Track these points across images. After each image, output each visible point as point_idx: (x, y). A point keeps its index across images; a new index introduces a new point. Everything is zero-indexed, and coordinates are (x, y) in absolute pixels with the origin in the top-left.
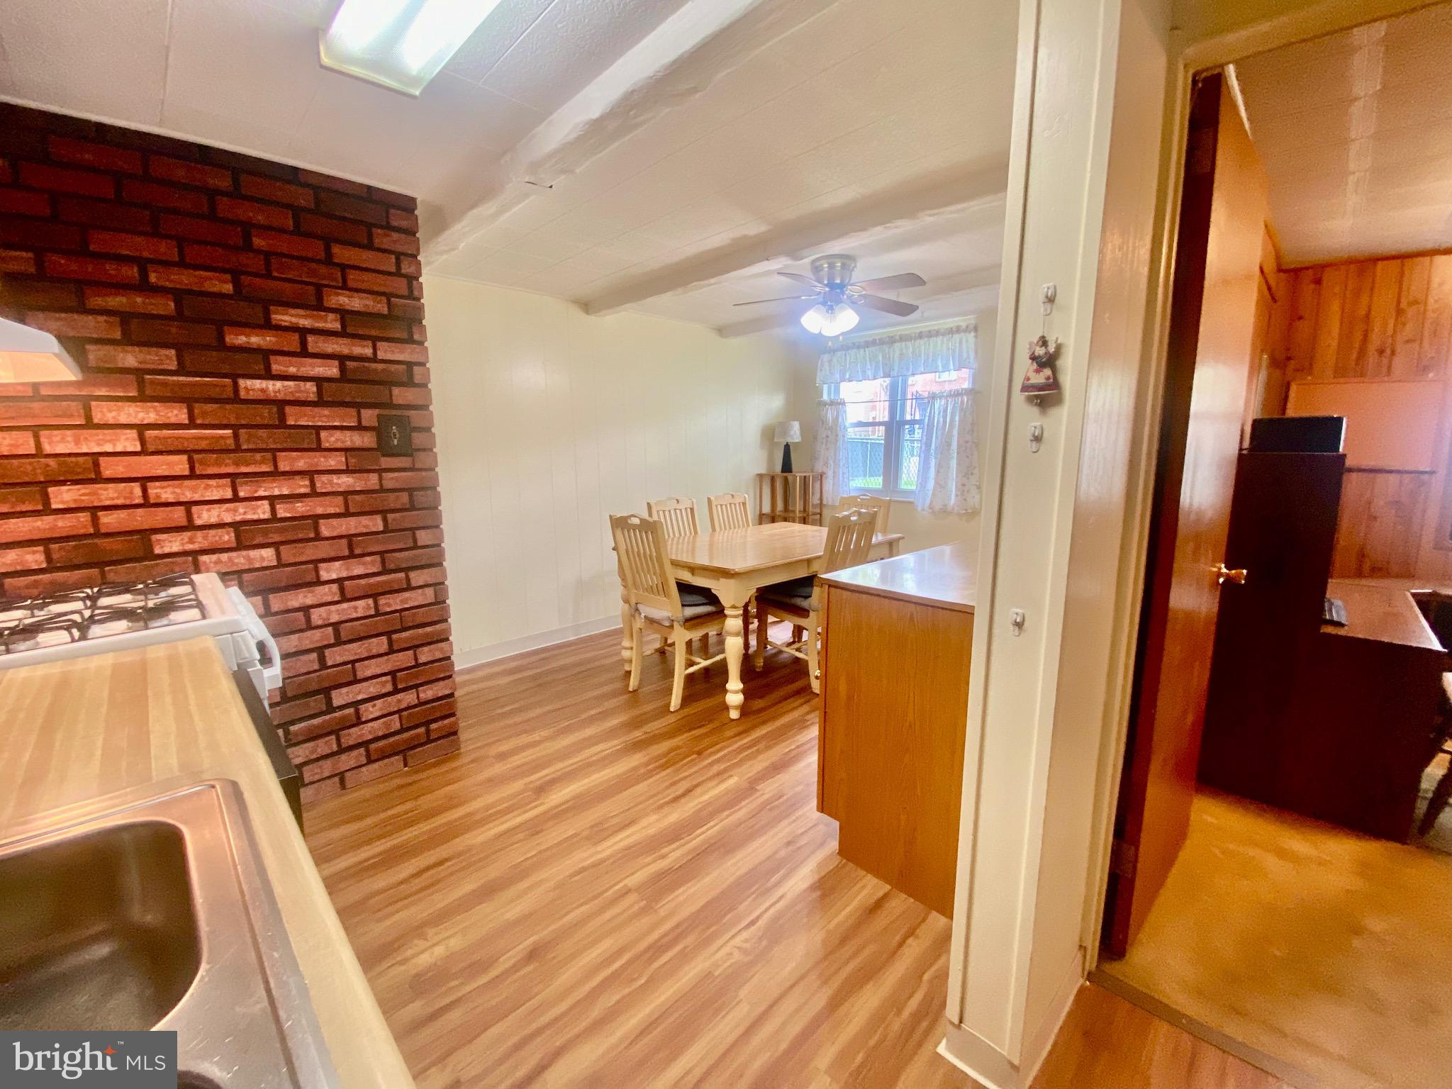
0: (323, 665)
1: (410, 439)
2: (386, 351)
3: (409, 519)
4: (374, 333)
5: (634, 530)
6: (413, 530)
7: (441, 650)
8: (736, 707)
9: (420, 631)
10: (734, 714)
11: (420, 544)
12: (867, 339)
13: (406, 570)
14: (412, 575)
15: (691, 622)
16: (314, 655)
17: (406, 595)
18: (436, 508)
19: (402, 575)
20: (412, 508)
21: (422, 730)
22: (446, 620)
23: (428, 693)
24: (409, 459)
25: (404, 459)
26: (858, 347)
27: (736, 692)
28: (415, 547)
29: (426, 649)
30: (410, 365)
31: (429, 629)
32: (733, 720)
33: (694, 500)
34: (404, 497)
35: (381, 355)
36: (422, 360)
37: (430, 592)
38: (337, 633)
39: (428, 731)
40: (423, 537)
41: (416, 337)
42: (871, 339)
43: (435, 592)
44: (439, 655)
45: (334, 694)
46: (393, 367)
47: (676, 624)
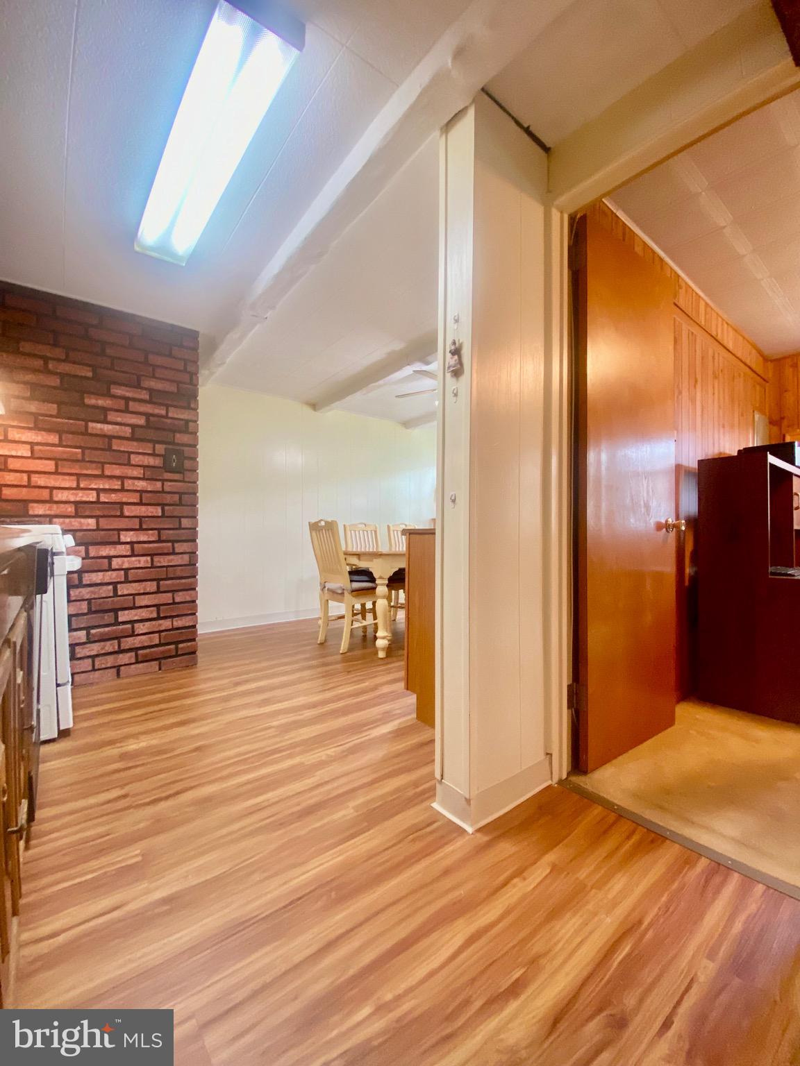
0: (116, 594)
1: (183, 464)
2: (173, 413)
3: (177, 511)
4: (167, 402)
5: (322, 530)
6: (180, 518)
7: (190, 596)
8: (383, 649)
9: (178, 581)
10: (381, 654)
11: (183, 526)
13: (173, 542)
14: (176, 545)
15: (357, 592)
16: (111, 587)
17: (171, 557)
18: (195, 506)
19: (170, 544)
20: (180, 504)
21: (172, 647)
22: (195, 577)
23: (178, 623)
24: (182, 475)
25: (178, 475)
27: (384, 638)
28: (180, 528)
29: (180, 593)
30: (187, 422)
31: (183, 581)
32: (382, 659)
33: (377, 526)
34: (176, 497)
35: (170, 415)
36: (194, 419)
37: (186, 557)
38: (126, 575)
39: (177, 649)
40: (185, 523)
41: (192, 406)
43: (190, 558)
44: (188, 599)
45: (120, 613)
46: (176, 422)
47: (345, 592)
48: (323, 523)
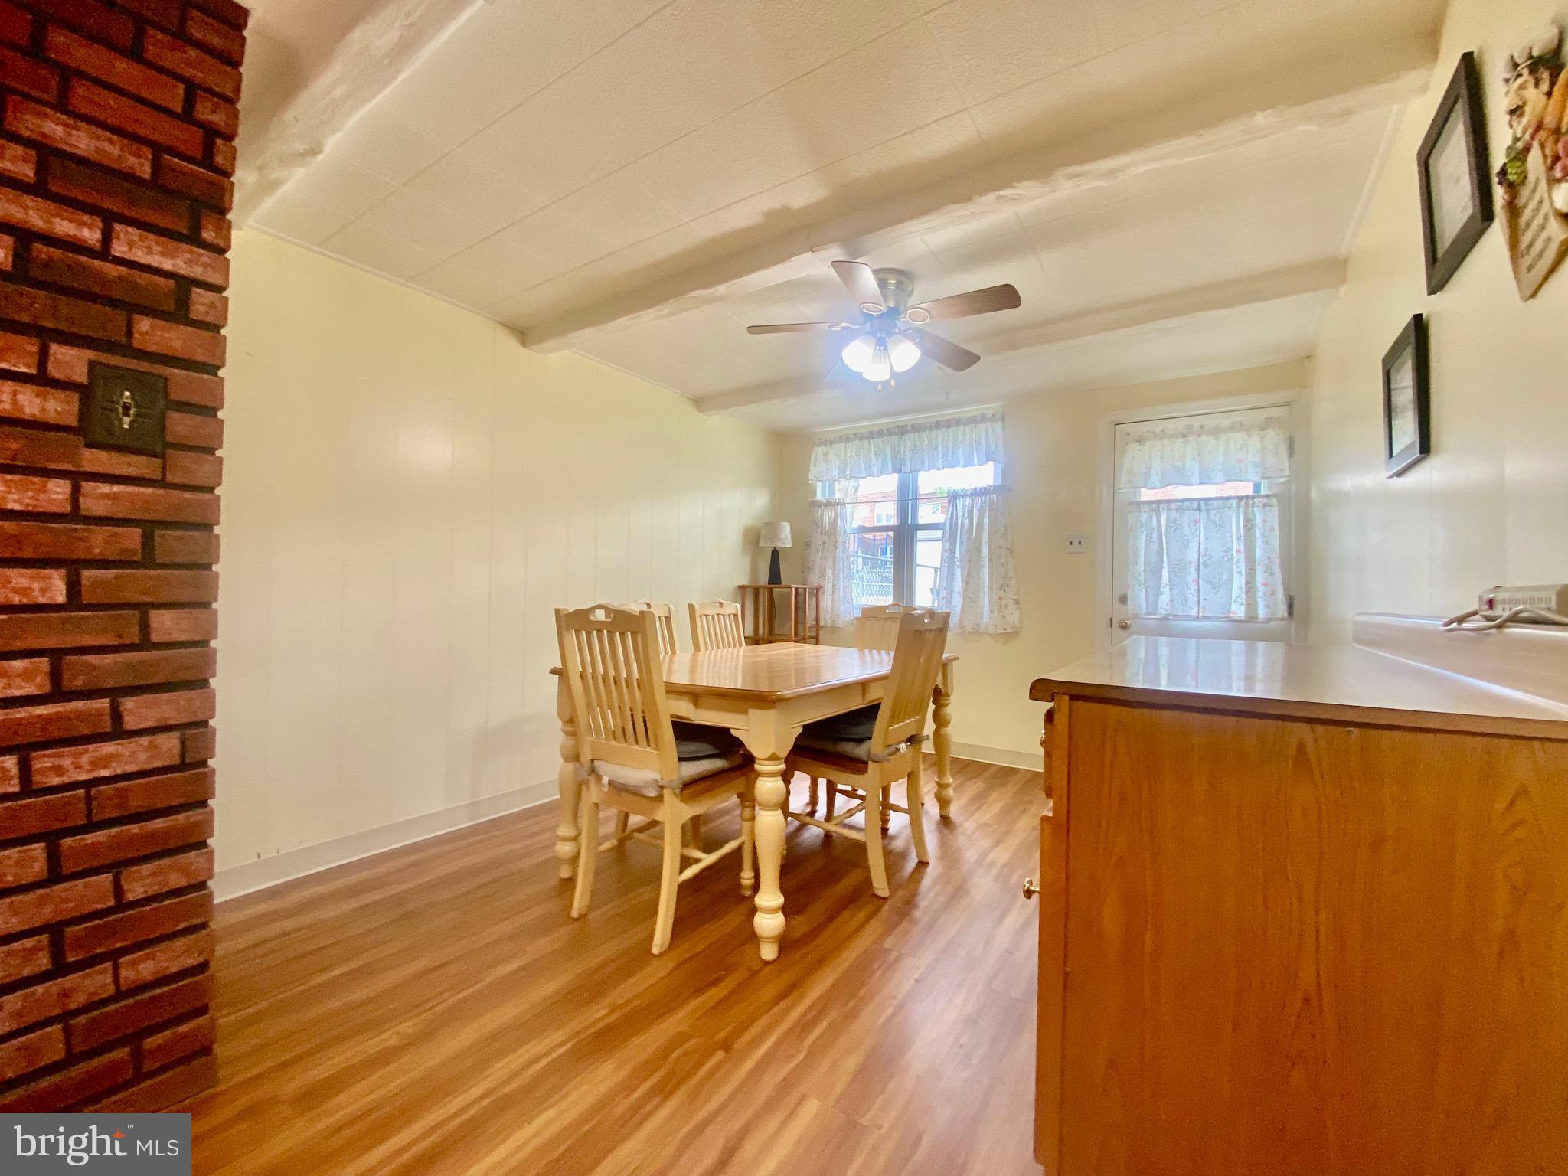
1: (163, 428)
2: (128, 244)
3: (136, 584)
4: (107, 204)
5: (599, 632)
6: (144, 608)
7: (184, 870)
8: (770, 940)
9: (135, 828)
10: (768, 952)
11: (155, 637)
12: (872, 429)
13: (116, 693)
14: (128, 704)
15: (692, 788)
17: (109, 748)
18: (207, 567)
19: (104, 703)
20: (148, 560)
21: (121, 1053)
22: (203, 804)
23: (142, 968)
24: (157, 462)
25: (143, 459)
26: (861, 439)
27: (774, 911)
28: (145, 643)
29: (146, 869)
30: (185, 284)
31: (158, 824)
32: (768, 963)
33: (672, 607)
34: (132, 538)
35: (119, 249)
36: (214, 278)
37: (169, 743)
39: (138, 1055)
40: (165, 624)
41: (208, 235)
42: (876, 429)
43: (183, 743)
44: (176, 880)
46: (143, 278)
47: (667, 793)
48: (600, 615)
